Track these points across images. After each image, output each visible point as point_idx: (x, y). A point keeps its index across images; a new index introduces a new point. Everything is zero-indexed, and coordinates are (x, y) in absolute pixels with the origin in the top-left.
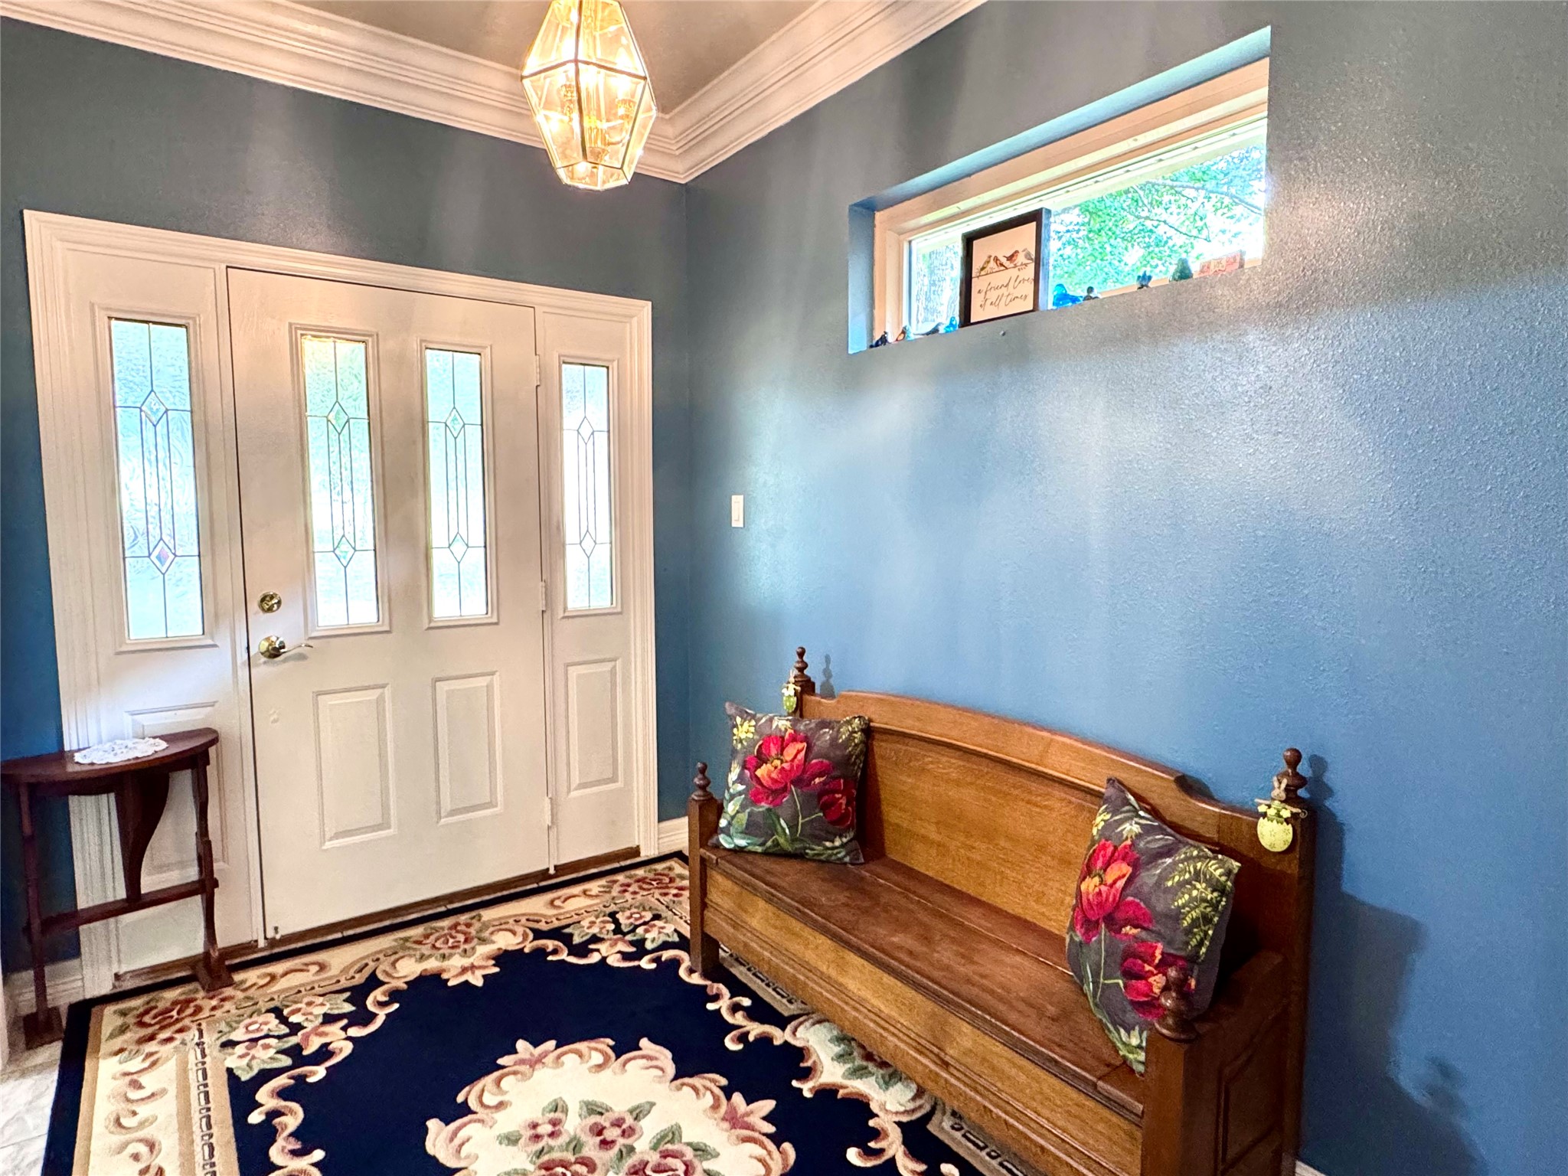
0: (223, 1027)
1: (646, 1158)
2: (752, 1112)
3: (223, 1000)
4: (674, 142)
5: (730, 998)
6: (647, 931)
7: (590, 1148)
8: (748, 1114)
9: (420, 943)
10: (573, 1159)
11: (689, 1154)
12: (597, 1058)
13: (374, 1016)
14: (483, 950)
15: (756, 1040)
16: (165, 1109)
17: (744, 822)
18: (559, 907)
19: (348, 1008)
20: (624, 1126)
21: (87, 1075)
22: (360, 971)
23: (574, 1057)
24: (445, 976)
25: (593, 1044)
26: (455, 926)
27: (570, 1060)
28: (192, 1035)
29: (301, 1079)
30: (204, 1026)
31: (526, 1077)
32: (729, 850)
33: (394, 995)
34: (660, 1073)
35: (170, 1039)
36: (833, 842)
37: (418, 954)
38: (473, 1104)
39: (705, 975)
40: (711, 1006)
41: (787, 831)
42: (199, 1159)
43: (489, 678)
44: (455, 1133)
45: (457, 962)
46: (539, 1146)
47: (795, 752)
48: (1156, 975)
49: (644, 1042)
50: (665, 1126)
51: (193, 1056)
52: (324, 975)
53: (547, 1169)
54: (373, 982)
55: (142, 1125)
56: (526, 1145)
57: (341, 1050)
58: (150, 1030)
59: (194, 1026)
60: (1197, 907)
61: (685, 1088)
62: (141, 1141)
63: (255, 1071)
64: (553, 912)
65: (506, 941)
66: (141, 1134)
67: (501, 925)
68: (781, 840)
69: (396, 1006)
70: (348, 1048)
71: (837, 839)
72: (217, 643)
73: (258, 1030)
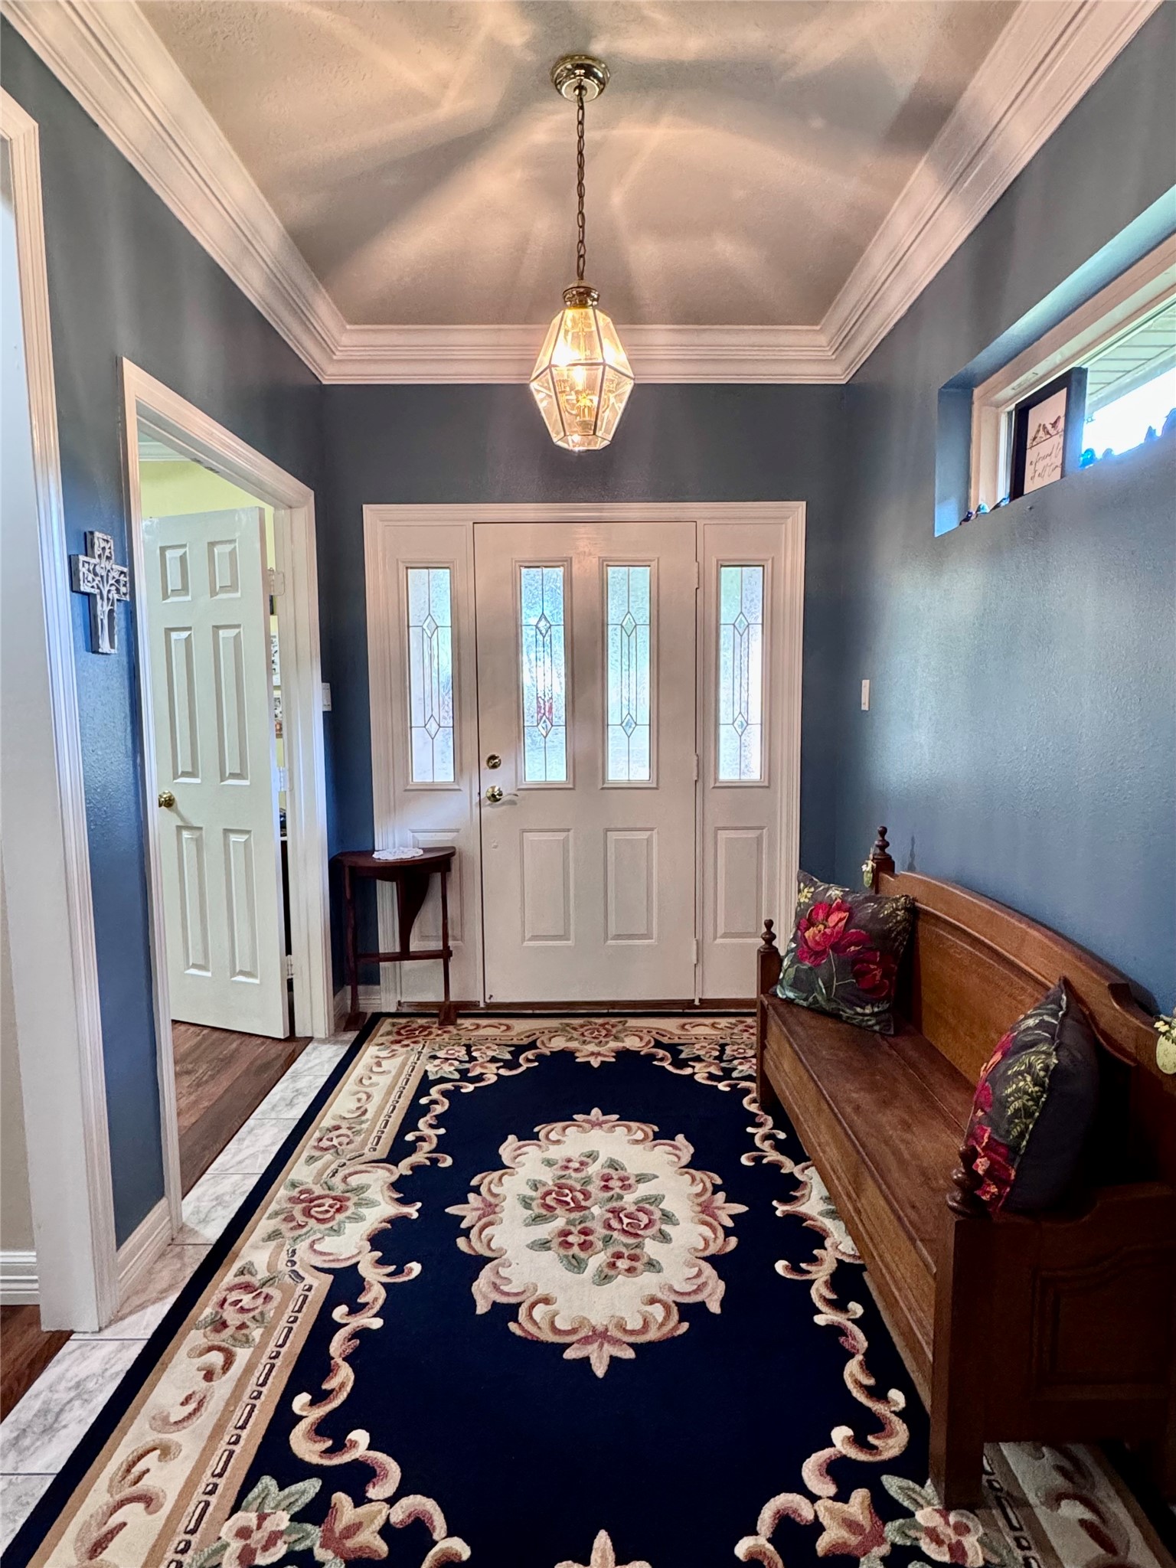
0: (437, 1048)
1: (627, 1206)
2: (724, 1208)
3: (445, 1032)
4: (828, 349)
5: (771, 1129)
6: (741, 1064)
7: (594, 1188)
8: (719, 1208)
9: (575, 1029)
10: (579, 1188)
11: (657, 1215)
12: (640, 1135)
13: (521, 1065)
14: (614, 1045)
15: (769, 1163)
16: (384, 1081)
17: (792, 976)
18: (687, 1030)
19: (508, 1057)
20: (626, 1183)
21: (361, 1052)
22: (529, 1037)
23: (625, 1130)
24: (577, 1055)
25: (643, 1126)
26: (603, 1025)
27: (621, 1131)
28: (419, 1047)
29: (458, 1088)
30: (427, 1044)
31: (585, 1131)
32: (781, 999)
33: (539, 1057)
34: (676, 1159)
35: (408, 1045)
36: (863, 1008)
37: (570, 1036)
38: (542, 1135)
39: (762, 1108)
40: (750, 1130)
41: (824, 991)
42: (385, 1112)
43: (649, 833)
44: (520, 1148)
45: (592, 1048)
46: (563, 1173)
47: (837, 920)
48: (983, 1157)
49: (680, 1138)
50: (653, 1192)
51: (413, 1058)
52: (508, 1033)
53: (559, 1188)
54: (533, 1045)
55: (371, 1085)
56: (556, 1170)
57: (489, 1079)
58: (400, 1038)
59: (423, 1042)
60: (1020, 1098)
61: (687, 1175)
62: (366, 1093)
63: (438, 1076)
64: (679, 1032)
65: (632, 1043)
66: (368, 1090)
67: (637, 1033)
68: (820, 998)
69: (536, 1064)
70: (494, 1079)
71: (869, 1007)
72: (462, 788)
73: (453, 1054)
